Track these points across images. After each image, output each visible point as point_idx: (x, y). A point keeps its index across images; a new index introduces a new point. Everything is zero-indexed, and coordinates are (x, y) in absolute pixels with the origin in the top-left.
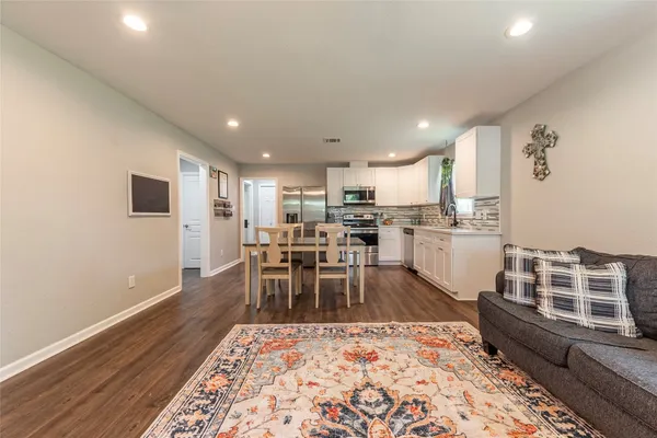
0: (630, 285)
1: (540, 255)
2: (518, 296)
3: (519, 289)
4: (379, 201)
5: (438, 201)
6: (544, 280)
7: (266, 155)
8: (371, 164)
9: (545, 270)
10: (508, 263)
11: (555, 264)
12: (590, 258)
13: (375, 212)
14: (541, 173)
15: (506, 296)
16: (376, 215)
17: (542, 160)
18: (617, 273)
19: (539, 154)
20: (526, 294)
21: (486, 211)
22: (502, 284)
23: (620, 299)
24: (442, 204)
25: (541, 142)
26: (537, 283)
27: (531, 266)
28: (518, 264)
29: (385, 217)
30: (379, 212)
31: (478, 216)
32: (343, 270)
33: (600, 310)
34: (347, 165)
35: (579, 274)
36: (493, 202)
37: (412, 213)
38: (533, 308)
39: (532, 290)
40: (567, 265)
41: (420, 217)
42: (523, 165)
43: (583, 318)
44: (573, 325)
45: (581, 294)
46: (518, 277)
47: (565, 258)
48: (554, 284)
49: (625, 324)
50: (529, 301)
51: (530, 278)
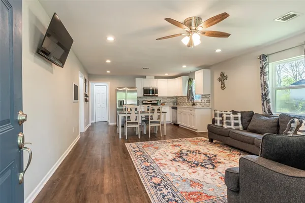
0: (242, 118)
1: (223, 112)
2: (218, 124)
3: (218, 122)
4: (160, 94)
5: (186, 95)
6: (224, 119)
7: (108, 72)
8: (156, 77)
9: (224, 116)
10: (216, 115)
11: (227, 114)
12: (234, 112)
13: (157, 99)
14: (223, 88)
15: (215, 124)
16: (158, 100)
17: (223, 83)
18: (239, 115)
19: (223, 81)
20: (220, 123)
21: (206, 99)
22: (214, 121)
23: (239, 121)
24: (188, 96)
25: (223, 78)
26: (223, 120)
27: (221, 115)
28: (218, 115)
29: (162, 102)
30: (159, 99)
31: (203, 101)
32: (159, 122)
33: (236, 124)
34: (145, 77)
35: (232, 116)
36: (208, 96)
37: (173, 100)
38: (222, 127)
39: (222, 122)
40: (229, 114)
41: (177, 101)
42: (218, 84)
43: (233, 127)
44: (231, 128)
45: (232, 121)
46: (218, 118)
47: (229, 113)
48: (226, 119)
49: (241, 127)
50: (221, 125)
51: (221, 118)
